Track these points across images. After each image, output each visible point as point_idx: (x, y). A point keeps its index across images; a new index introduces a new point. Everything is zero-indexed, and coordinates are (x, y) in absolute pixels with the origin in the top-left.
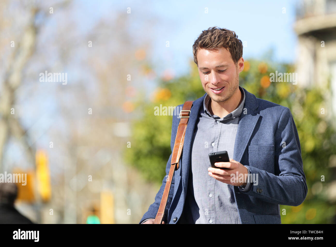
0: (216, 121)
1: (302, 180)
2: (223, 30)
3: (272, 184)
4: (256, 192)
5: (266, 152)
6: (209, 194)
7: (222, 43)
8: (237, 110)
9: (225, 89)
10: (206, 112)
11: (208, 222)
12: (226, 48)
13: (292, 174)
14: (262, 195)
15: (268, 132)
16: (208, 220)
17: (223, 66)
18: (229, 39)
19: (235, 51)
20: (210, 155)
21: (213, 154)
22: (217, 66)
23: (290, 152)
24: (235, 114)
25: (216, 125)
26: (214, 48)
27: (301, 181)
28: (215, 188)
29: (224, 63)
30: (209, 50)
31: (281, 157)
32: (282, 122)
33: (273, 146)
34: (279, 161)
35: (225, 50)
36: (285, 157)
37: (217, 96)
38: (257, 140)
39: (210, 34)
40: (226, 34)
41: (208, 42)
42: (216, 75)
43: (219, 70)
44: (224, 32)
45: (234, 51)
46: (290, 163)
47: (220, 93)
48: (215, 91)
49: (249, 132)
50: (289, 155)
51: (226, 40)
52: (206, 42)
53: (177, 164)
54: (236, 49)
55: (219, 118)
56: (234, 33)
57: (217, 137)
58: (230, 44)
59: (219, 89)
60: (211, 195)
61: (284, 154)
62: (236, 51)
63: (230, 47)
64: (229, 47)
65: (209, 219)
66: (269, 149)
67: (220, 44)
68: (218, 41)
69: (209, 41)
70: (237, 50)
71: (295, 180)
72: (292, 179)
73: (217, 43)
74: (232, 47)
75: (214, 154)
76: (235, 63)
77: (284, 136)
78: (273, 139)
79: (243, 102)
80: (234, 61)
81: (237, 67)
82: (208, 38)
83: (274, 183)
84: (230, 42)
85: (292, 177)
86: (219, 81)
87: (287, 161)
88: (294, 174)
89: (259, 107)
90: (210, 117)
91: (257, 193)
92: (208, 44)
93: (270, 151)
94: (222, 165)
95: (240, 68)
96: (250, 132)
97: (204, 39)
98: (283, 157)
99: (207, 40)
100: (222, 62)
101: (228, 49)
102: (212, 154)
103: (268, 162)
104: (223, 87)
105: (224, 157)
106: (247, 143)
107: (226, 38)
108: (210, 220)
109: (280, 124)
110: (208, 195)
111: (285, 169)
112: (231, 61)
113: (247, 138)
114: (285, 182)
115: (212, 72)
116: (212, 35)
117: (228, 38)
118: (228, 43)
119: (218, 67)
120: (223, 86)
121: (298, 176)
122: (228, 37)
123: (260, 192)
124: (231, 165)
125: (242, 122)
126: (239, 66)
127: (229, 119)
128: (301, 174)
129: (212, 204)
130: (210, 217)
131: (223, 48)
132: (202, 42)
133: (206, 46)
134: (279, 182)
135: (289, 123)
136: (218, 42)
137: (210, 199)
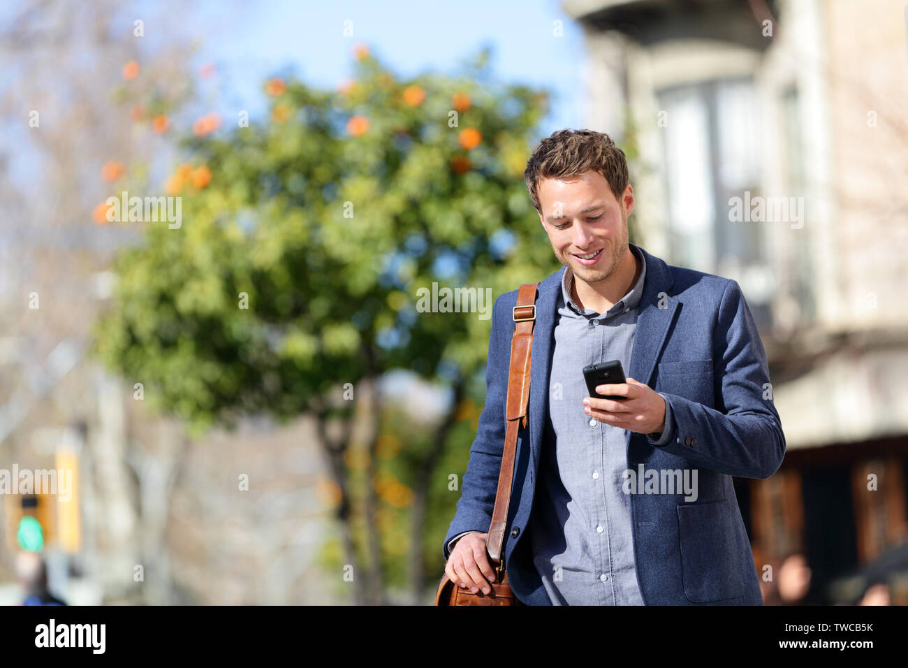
0: (591, 322)
1: (774, 424)
2: (586, 134)
3: (715, 429)
4: (684, 445)
5: (697, 375)
6: (593, 472)
7: (588, 162)
8: (632, 295)
9: (604, 253)
10: (569, 305)
11: (594, 530)
12: (597, 170)
13: (752, 412)
14: (696, 452)
15: (698, 333)
16: (594, 526)
17: (596, 209)
18: (600, 151)
19: (614, 174)
20: (585, 369)
21: (591, 367)
22: (585, 210)
23: (744, 368)
24: (629, 302)
25: (592, 330)
26: (574, 175)
27: (773, 426)
28: (604, 459)
29: (596, 203)
30: (565, 179)
31: (726, 380)
32: (724, 310)
33: (710, 360)
34: (723, 389)
35: (595, 173)
36: (734, 379)
37: (589, 271)
38: (677, 353)
39: (560, 145)
40: (593, 143)
41: (560, 163)
42: (583, 228)
43: (589, 218)
44: (587, 137)
45: (612, 175)
46: (746, 391)
47: (594, 263)
48: (583, 261)
49: (657, 337)
50: (743, 375)
51: (595, 155)
52: (555, 164)
53: (521, 419)
54: (617, 171)
55: (596, 315)
56: (606, 137)
57: (598, 355)
58: (604, 161)
59: (592, 256)
60: (596, 476)
61: (734, 375)
62: (617, 173)
63: (605, 167)
64: (603, 168)
65: (596, 524)
66: (703, 367)
67: (585, 164)
68: (580, 159)
69: (562, 161)
70: (619, 171)
71: (760, 423)
72: (755, 421)
73: (579, 164)
74: (608, 167)
75: (593, 368)
76: (617, 200)
77: (731, 338)
78: (710, 346)
79: (643, 275)
80: (616, 196)
81: (621, 206)
82: (559, 154)
83: (719, 428)
84: (604, 158)
85: (754, 418)
86: (591, 239)
87: (739, 387)
88: (757, 411)
89: (674, 284)
90: (578, 314)
91: (686, 446)
92: (561, 167)
93: (705, 371)
94: (611, 390)
95: (627, 207)
96: (661, 337)
97: (550, 158)
98: (731, 380)
99: (558, 159)
100: (592, 201)
101: (601, 172)
102: (590, 369)
103: (701, 393)
104: (600, 251)
105: (614, 374)
106: (656, 359)
107: (595, 149)
108: (597, 526)
109: (722, 315)
110: (590, 474)
111: (737, 403)
112: (611, 195)
113: (654, 349)
114: (741, 426)
115: (574, 224)
116: (566, 147)
117: (597, 150)
118: (600, 161)
119: (587, 211)
120: (601, 248)
121: (765, 415)
122: (598, 148)
123: (691, 445)
124: (629, 390)
125: (643, 318)
126: (624, 204)
127: (617, 313)
128: (769, 411)
129: (599, 492)
130: (598, 520)
131: (591, 171)
132: (548, 165)
133: (557, 172)
134: (729, 426)
135: (739, 312)
136: (581, 161)
137: (595, 484)
